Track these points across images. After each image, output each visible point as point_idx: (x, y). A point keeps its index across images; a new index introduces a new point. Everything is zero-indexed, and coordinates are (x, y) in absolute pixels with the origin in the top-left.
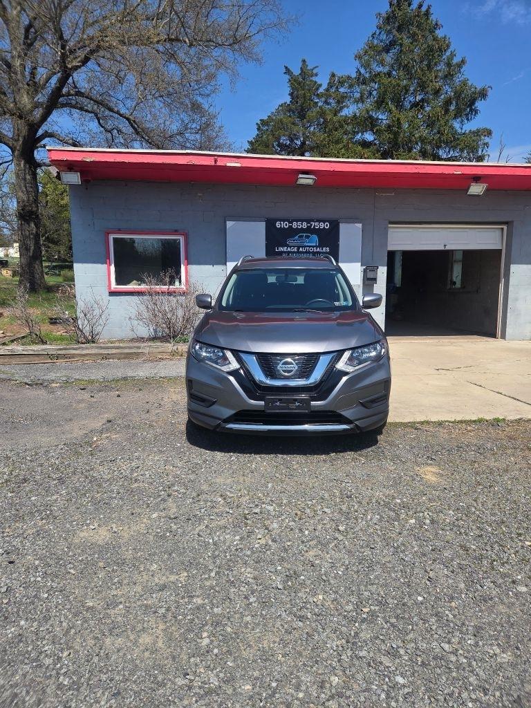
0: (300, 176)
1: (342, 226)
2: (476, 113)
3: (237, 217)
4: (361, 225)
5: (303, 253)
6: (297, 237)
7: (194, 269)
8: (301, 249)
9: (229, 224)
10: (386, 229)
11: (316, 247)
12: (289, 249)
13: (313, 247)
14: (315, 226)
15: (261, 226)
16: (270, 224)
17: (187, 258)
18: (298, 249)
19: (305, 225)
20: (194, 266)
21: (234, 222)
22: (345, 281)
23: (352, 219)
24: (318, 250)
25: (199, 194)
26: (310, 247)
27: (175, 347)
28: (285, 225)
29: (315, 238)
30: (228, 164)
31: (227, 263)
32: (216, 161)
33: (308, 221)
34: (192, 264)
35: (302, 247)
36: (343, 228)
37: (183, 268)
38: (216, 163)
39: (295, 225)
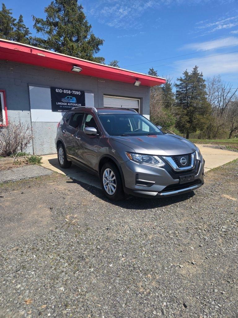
0: (75, 67)
1: (86, 94)
2: (99, 50)
3: (35, 84)
4: (93, 94)
5: (70, 106)
6: (66, 98)
7: (10, 112)
8: (68, 104)
9: (31, 88)
10: (103, 97)
11: (76, 103)
12: (63, 104)
13: (74, 103)
14: (74, 93)
15: (48, 91)
16: (53, 90)
17: (5, 106)
18: (67, 104)
19: (69, 92)
20: (11, 111)
21: (34, 87)
22: (147, 123)
23: (90, 91)
24: (76, 105)
25: (11, 68)
26: (72, 103)
27: (16, 160)
28: (60, 91)
29: (74, 99)
30: (39, 54)
31: (31, 110)
32: (31, 51)
33: (71, 90)
34: (9, 110)
35: (69, 103)
36: (86, 95)
37: (3, 112)
38: (31, 52)
39: (65, 91)
